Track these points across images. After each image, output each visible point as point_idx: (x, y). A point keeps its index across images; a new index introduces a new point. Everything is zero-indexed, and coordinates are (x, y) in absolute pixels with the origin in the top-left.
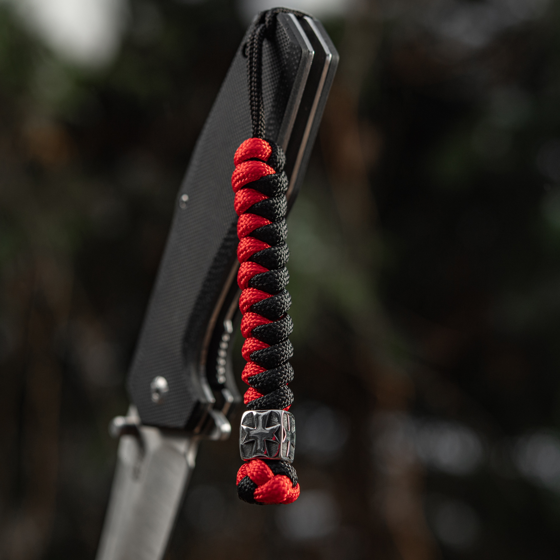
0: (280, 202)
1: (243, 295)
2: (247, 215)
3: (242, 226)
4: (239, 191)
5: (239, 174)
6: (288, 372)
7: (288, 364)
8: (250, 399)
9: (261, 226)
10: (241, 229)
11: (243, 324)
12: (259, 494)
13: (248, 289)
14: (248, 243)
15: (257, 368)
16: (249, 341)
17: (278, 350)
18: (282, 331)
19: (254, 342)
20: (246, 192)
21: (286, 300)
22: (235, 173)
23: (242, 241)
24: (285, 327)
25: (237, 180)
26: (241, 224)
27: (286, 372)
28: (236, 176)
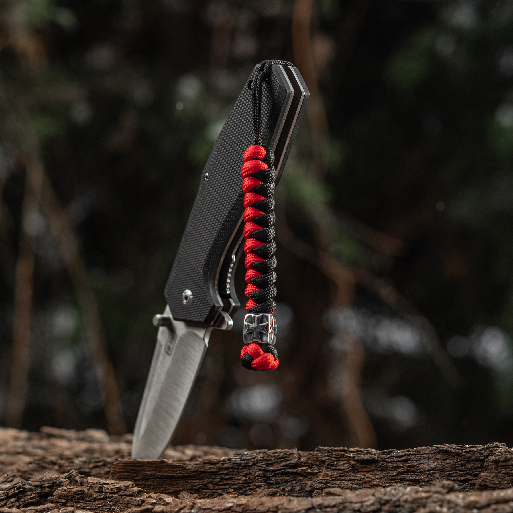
0: (271, 186)
1: (247, 243)
2: (251, 194)
3: (247, 200)
4: (246, 178)
5: (246, 168)
6: (274, 291)
7: (273, 286)
8: (250, 306)
9: (259, 201)
10: (247, 202)
11: (246, 260)
12: (254, 364)
13: (250, 239)
14: (250, 211)
15: (254, 288)
16: (250, 271)
17: (268, 277)
18: (270, 266)
19: (253, 272)
20: (250, 179)
21: (273, 247)
22: (243, 167)
23: (247, 209)
24: (272, 264)
25: (245, 172)
26: (247, 199)
27: (272, 291)
28: (244, 169)
